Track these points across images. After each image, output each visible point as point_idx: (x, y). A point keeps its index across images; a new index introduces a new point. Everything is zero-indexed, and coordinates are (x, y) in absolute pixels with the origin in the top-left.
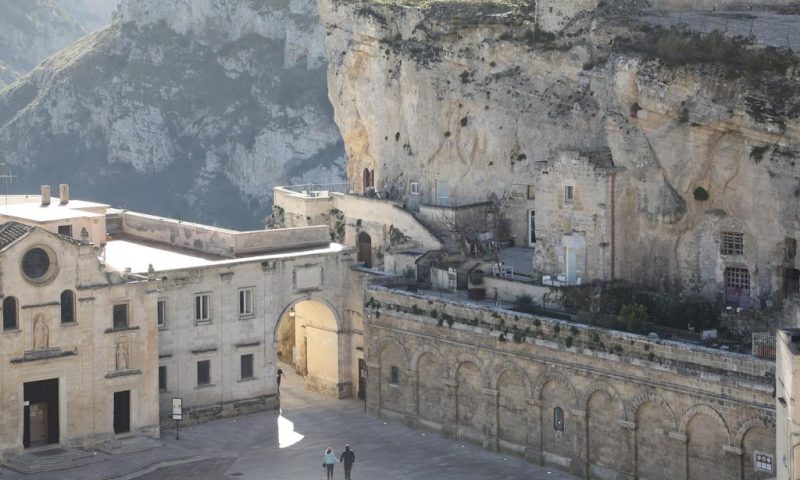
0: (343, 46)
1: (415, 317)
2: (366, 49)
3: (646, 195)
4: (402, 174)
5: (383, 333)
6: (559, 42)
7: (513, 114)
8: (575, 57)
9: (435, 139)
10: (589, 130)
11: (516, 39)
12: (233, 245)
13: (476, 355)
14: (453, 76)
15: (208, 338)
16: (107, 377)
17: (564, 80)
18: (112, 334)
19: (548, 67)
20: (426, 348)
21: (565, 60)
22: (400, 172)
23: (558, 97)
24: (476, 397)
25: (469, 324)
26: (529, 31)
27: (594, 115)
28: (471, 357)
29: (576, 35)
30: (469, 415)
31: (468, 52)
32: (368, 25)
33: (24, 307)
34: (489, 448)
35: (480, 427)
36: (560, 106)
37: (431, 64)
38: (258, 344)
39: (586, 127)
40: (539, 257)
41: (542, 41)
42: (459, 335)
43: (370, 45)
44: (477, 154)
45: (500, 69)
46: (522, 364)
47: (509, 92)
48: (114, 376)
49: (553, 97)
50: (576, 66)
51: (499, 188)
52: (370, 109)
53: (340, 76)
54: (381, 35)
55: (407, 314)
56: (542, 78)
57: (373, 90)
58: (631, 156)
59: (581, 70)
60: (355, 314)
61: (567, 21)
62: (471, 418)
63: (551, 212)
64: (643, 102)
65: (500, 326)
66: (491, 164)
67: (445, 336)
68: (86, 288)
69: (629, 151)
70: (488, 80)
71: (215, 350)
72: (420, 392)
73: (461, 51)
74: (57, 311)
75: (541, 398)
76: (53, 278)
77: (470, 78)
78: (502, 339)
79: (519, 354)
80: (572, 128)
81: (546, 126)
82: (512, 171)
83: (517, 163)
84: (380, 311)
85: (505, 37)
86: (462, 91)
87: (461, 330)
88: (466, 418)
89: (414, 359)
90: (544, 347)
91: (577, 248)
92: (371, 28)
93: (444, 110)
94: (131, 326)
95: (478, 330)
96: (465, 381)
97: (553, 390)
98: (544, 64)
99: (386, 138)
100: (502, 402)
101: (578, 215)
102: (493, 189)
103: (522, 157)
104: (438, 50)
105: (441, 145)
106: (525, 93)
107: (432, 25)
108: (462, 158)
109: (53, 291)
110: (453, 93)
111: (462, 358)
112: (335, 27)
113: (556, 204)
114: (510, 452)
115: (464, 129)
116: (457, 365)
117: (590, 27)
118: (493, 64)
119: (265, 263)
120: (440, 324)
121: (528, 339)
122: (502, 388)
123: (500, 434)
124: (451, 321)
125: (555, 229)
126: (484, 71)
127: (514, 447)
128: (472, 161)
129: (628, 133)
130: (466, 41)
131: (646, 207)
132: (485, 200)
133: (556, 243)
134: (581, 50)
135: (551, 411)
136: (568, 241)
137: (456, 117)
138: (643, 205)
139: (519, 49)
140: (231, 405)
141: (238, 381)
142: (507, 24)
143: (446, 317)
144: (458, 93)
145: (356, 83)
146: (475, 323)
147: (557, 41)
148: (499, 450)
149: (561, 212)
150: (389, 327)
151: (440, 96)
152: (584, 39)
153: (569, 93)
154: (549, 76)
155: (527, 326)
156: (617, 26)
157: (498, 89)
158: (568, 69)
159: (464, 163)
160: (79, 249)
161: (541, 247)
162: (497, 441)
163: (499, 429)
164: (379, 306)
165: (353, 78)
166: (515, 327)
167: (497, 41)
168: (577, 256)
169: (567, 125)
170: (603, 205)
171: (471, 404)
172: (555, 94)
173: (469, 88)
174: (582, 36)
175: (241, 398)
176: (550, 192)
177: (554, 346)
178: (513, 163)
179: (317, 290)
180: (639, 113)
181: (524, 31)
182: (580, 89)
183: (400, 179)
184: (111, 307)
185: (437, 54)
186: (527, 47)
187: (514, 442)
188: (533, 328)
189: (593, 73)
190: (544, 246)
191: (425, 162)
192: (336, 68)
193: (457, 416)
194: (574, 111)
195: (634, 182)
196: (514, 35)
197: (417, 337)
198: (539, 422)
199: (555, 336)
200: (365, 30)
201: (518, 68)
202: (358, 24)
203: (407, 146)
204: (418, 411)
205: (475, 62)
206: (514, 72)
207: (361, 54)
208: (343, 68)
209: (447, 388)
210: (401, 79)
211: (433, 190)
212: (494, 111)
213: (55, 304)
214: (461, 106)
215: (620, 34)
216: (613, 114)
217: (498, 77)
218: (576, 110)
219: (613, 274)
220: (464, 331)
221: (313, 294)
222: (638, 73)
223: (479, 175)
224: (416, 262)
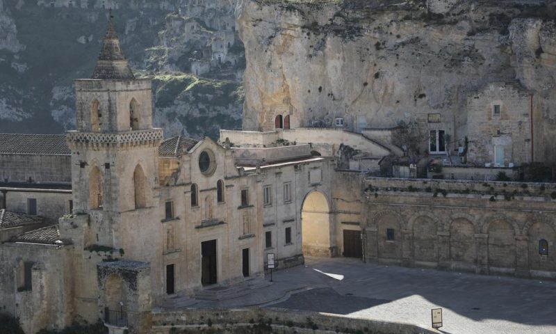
0: (271, 32)
1: (412, 194)
2: (292, 33)
3: (548, 108)
4: (328, 114)
5: (380, 208)
6: (447, 19)
7: (418, 68)
8: (461, 28)
9: (358, 87)
10: (478, 74)
11: (415, 19)
12: (265, 157)
13: (468, 213)
14: (370, 46)
15: (270, 216)
16: (240, 239)
17: (453, 44)
18: (242, 210)
19: (441, 36)
20: (422, 213)
21: (453, 30)
22: (326, 112)
23: (450, 55)
24: (467, 241)
25: (461, 193)
26: (424, 13)
27: (481, 64)
28: (464, 214)
29: (458, 15)
30: (460, 253)
31: (379, 29)
32: (293, 17)
33: (201, 191)
34: (482, 273)
35: (471, 260)
36: (452, 60)
37: (356, 38)
38: (293, 220)
39: (475, 72)
40: (472, 153)
41: (435, 20)
42: (452, 202)
43: (295, 30)
44: (386, 97)
45: (404, 39)
46: (509, 214)
47: (413, 54)
48: (244, 238)
49: (446, 55)
50: (461, 34)
51: (406, 117)
52: (294, 73)
53: (269, 53)
54: (304, 23)
55: (403, 193)
56: (436, 44)
57: (296, 60)
58: (540, 83)
59: (465, 36)
60: (339, 200)
61: (451, 6)
62: (463, 256)
63: (482, 123)
64: (546, 47)
65: (491, 191)
66: (398, 102)
67: (439, 203)
68: (230, 178)
69: (538, 80)
70: (397, 46)
71: (274, 224)
72: (415, 243)
73: (375, 29)
74: (215, 193)
75: (528, 235)
76: (214, 171)
77: (381, 46)
78: (492, 200)
79: (509, 209)
80: (463, 73)
81: (443, 73)
82: (415, 105)
83: (418, 99)
84: (378, 193)
85: (407, 18)
86: (376, 55)
87: (454, 198)
88: (458, 256)
89: (411, 222)
90: (531, 202)
91: (504, 144)
92: (296, 19)
93: (365, 68)
94: (250, 204)
95: (471, 196)
96: (456, 231)
97: (538, 229)
98: (438, 34)
99: (309, 91)
100: (491, 241)
101: (504, 123)
102: (401, 118)
103: (422, 96)
104: (359, 29)
105: (362, 91)
106: (425, 53)
107: (348, 13)
108: (376, 99)
109: (213, 181)
110: (371, 57)
111: (455, 216)
112: (261, 20)
113: (486, 117)
114: (499, 274)
115: (376, 80)
116: (450, 221)
117: (470, 8)
118: (398, 37)
119: (296, 166)
120: (435, 195)
121: (516, 198)
122: (491, 232)
123: (490, 263)
124: (444, 193)
125: (485, 134)
126: (392, 41)
127: (503, 270)
128: (383, 101)
129: (536, 68)
130: (378, 22)
131: (548, 115)
132: (397, 126)
133: (486, 143)
134: (465, 24)
135: (536, 243)
136: (497, 141)
137: (372, 72)
138: (545, 115)
139: (417, 26)
140: (282, 261)
141: (285, 246)
142: (408, 10)
143: (439, 190)
144: (374, 56)
145: (282, 56)
146: (467, 192)
147: (445, 19)
148: (491, 273)
149: (490, 122)
150: (386, 203)
151: (363, 58)
152: (466, 17)
153: (457, 52)
154: (441, 41)
155: (514, 189)
156: (491, 6)
157: (404, 52)
158: (455, 37)
159: (378, 102)
160: (225, 152)
161: (473, 147)
162: (488, 267)
163: (489, 260)
164: (377, 190)
165: (280, 53)
166: (504, 191)
167: (401, 21)
168: (505, 150)
169: (460, 72)
170: (526, 115)
171: (462, 246)
172: (448, 53)
173: (382, 53)
174: (464, 15)
175: (286, 256)
176: (481, 110)
177: (541, 199)
178: (416, 100)
179: (319, 184)
180: (543, 55)
181: (420, 14)
182: (467, 48)
183: (326, 117)
184: (240, 192)
185: (359, 31)
186: (424, 24)
187: (503, 267)
188: (520, 190)
189: (478, 37)
190: (476, 146)
191: (349, 103)
192: (265, 47)
193: (450, 255)
194: (465, 62)
195: (540, 100)
196: (413, 17)
197: (412, 207)
198: (527, 251)
199: (540, 193)
200: (291, 20)
201: (418, 38)
202: (286, 16)
203: (331, 95)
204: (413, 256)
205: (384, 36)
206: (415, 41)
207: (286, 36)
208: (272, 47)
209: (441, 238)
210: (326, 50)
211: (355, 122)
212: (402, 67)
213: (214, 189)
214: (375, 65)
215: (492, 12)
216: (527, 56)
217: (403, 44)
218: (467, 61)
219: (533, 160)
220: (457, 198)
221: (318, 187)
222: (541, 30)
223: (388, 110)
224: (379, 163)
